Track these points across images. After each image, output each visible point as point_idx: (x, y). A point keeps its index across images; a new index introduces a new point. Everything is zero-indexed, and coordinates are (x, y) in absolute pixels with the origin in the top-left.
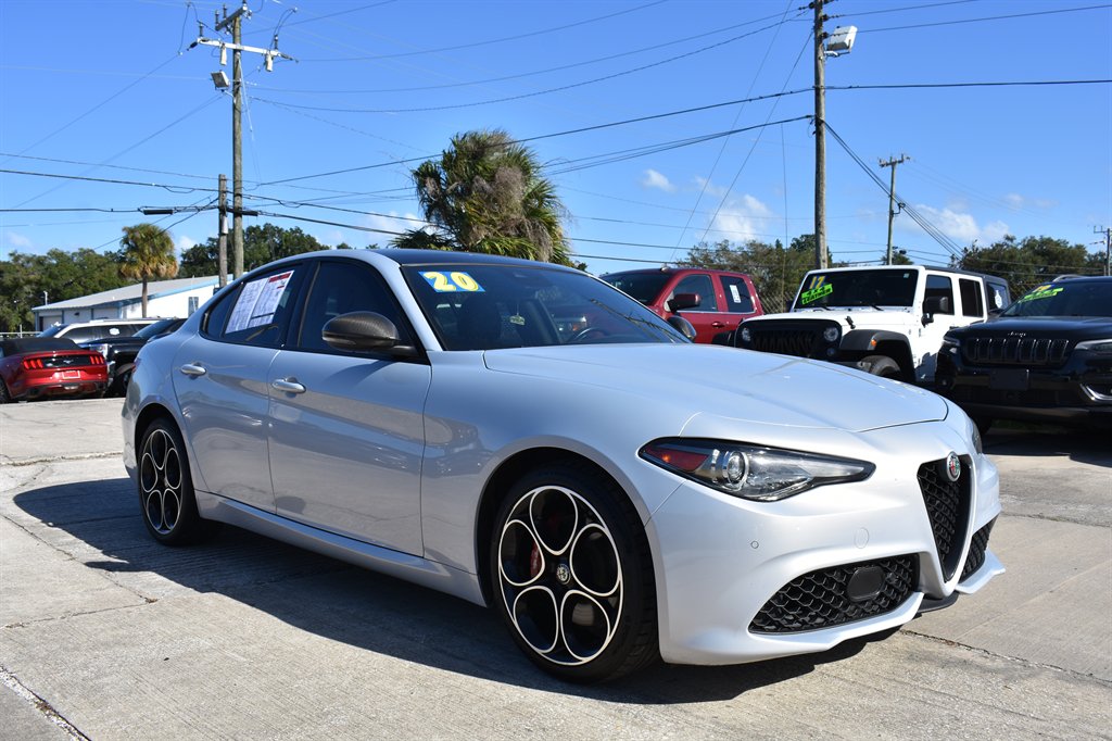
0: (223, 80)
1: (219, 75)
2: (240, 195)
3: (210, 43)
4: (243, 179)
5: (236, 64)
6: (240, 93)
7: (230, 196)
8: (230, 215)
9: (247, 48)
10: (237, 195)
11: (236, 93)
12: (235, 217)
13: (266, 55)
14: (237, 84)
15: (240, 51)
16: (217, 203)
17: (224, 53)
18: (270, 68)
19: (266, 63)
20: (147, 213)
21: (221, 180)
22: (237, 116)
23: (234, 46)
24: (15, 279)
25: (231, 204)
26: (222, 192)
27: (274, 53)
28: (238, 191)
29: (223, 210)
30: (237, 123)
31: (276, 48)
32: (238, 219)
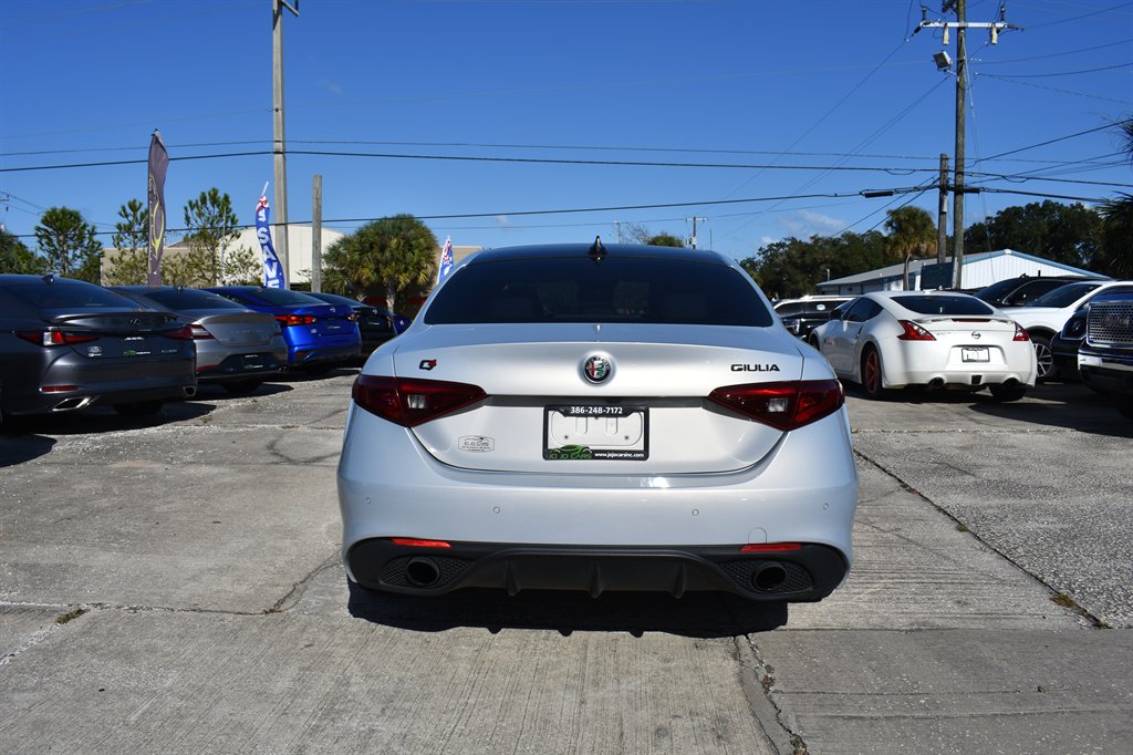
0: (945, 60)
1: (942, 55)
2: (962, 173)
3: (931, 25)
4: (966, 156)
5: (959, 42)
6: (964, 70)
7: (951, 175)
8: (951, 194)
9: (971, 25)
10: (959, 173)
11: (959, 71)
12: (955, 195)
13: (991, 28)
14: (960, 63)
15: (963, 28)
16: (938, 183)
17: (947, 33)
18: (994, 41)
19: (991, 36)
20: (868, 196)
21: (943, 159)
22: (960, 95)
23: (957, 25)
24: (815, 259)
25: (952, 182)
26: (944, 171)
27: (999, 25)
28: (960, 169)
29: (944, 190)
30: (961, 101)
31: (1002, 20)
32: (959, 197)
